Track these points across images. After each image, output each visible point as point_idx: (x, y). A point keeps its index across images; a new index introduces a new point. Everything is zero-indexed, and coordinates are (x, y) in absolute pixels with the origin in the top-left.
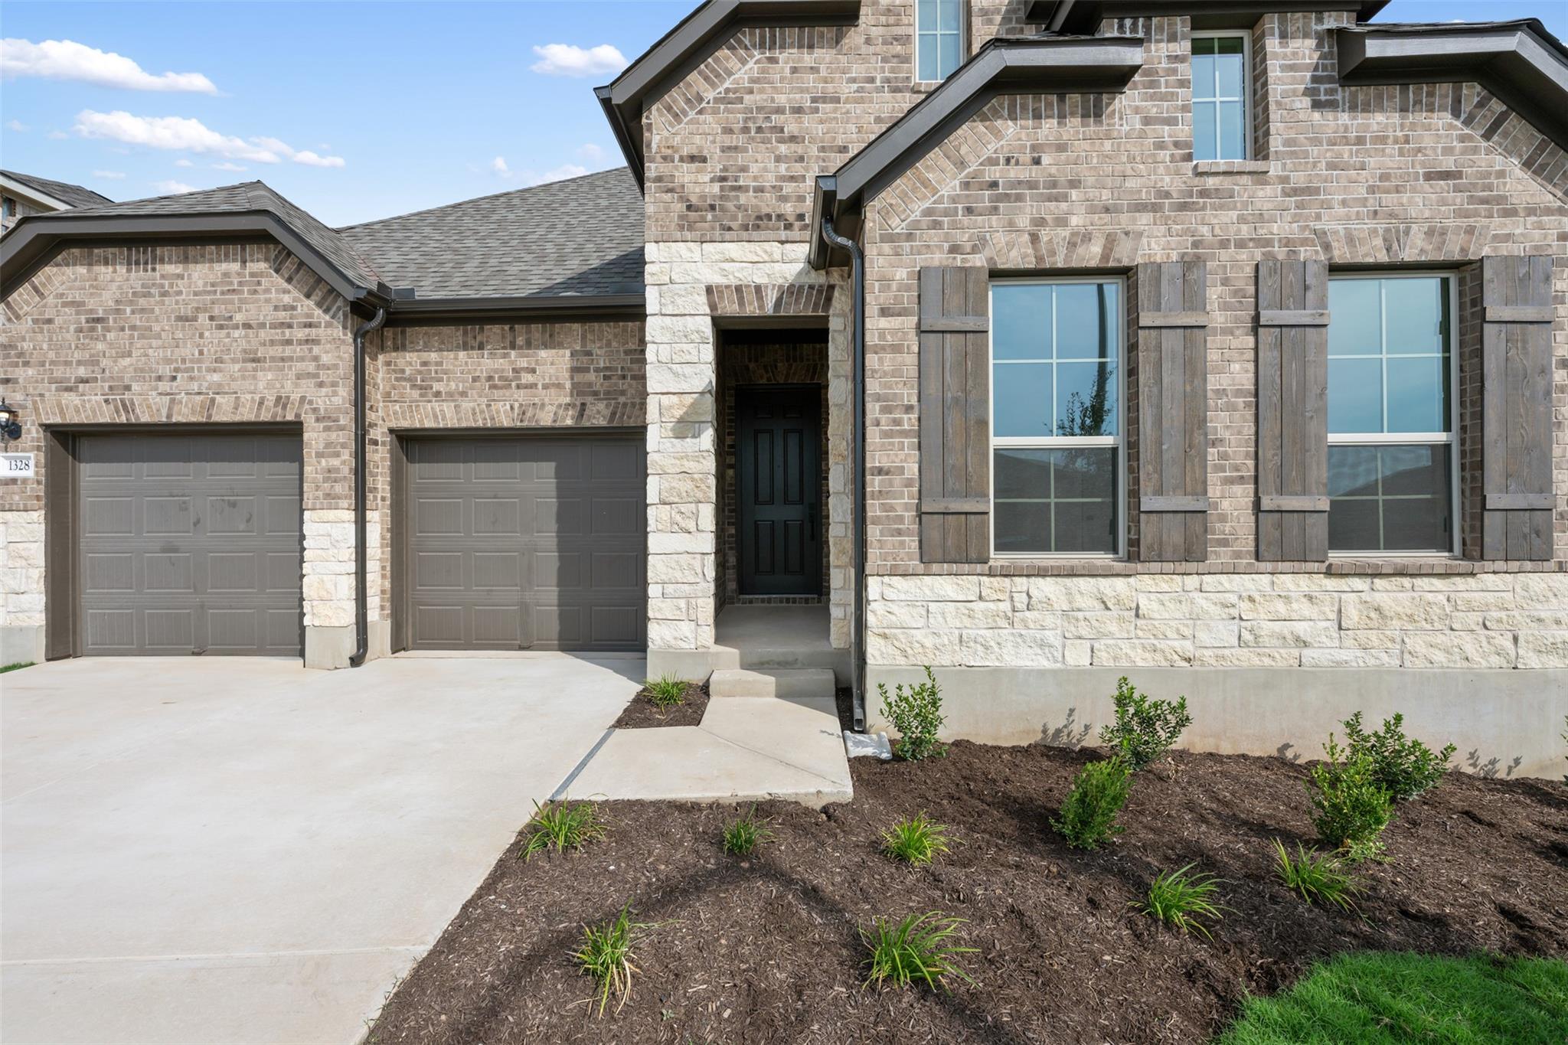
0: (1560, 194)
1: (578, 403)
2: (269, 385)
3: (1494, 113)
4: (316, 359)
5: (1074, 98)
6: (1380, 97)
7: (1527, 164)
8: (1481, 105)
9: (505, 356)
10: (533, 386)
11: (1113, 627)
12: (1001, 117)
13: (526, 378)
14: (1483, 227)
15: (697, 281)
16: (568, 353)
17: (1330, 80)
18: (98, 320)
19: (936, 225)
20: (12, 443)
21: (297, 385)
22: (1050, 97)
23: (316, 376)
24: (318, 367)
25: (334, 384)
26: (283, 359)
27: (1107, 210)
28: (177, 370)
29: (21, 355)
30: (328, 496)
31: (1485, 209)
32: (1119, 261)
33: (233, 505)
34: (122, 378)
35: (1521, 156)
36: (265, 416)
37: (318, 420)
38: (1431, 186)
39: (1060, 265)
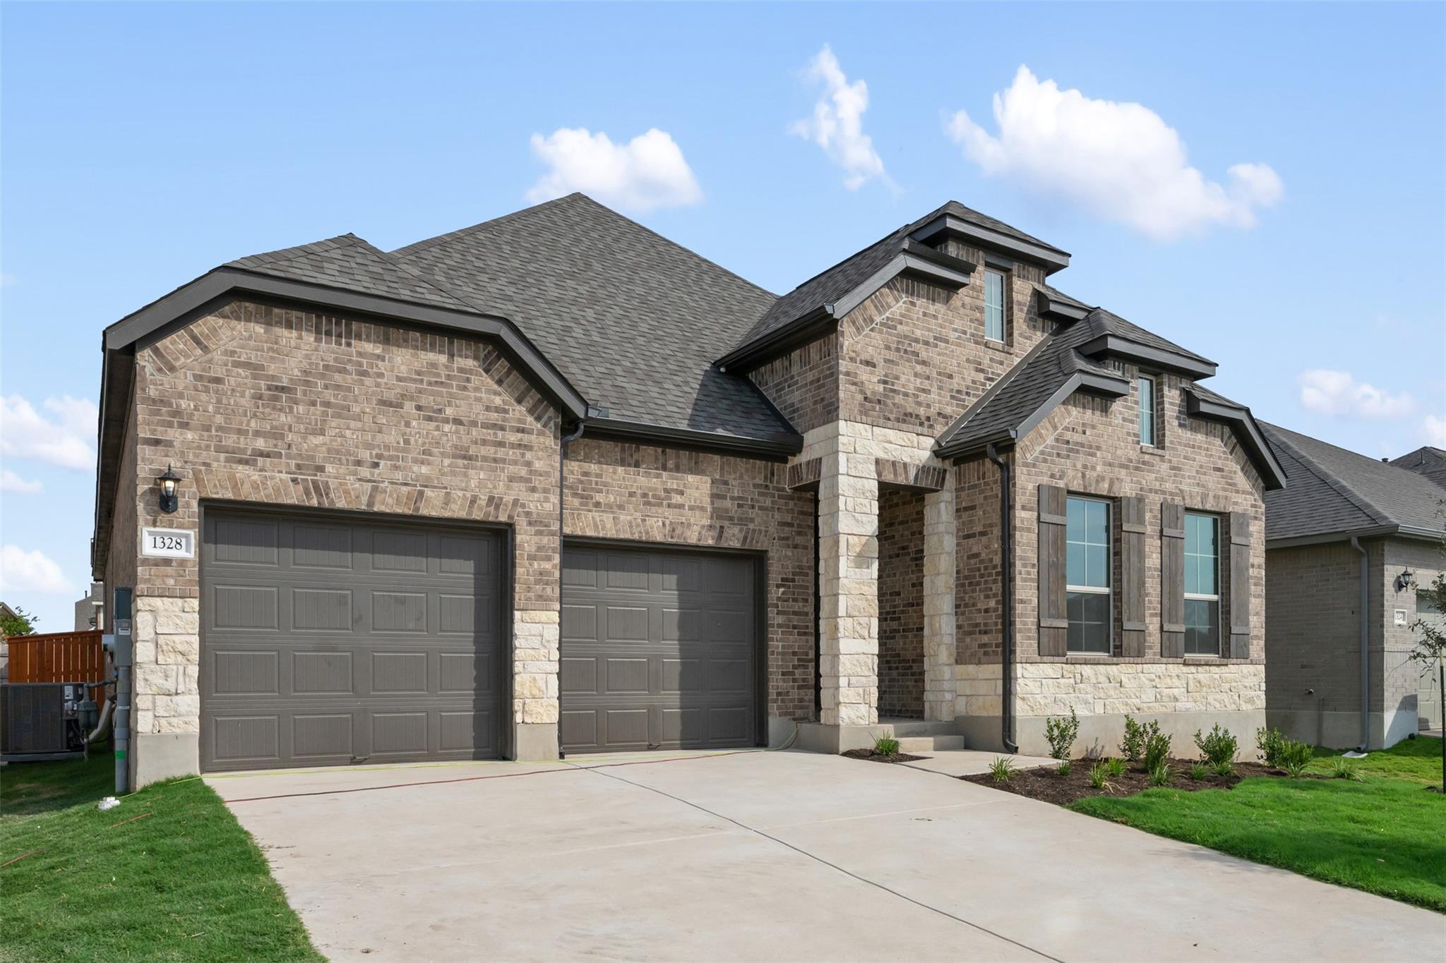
1: (718, 526)
2: (481, 484)
4: (529, 464)
9: (658, 476)
10: (681, 506)
11: (1112, 693)
13: (677, 499)
15: (870, 454)
16: (708, 480)
17: (1185, 413)
18: (283, 389)
20: (163, 517)
21: (509, 488)
23: (528, 480)
24: (531, 472)
25: (547, 490)
26: (495, 460)
27: (1110, 465)
28: (379, 456)
29: (177, 413)
30: (539, 597)
32: (1115, 493)
34: (313, 458)
37: (529, 523)
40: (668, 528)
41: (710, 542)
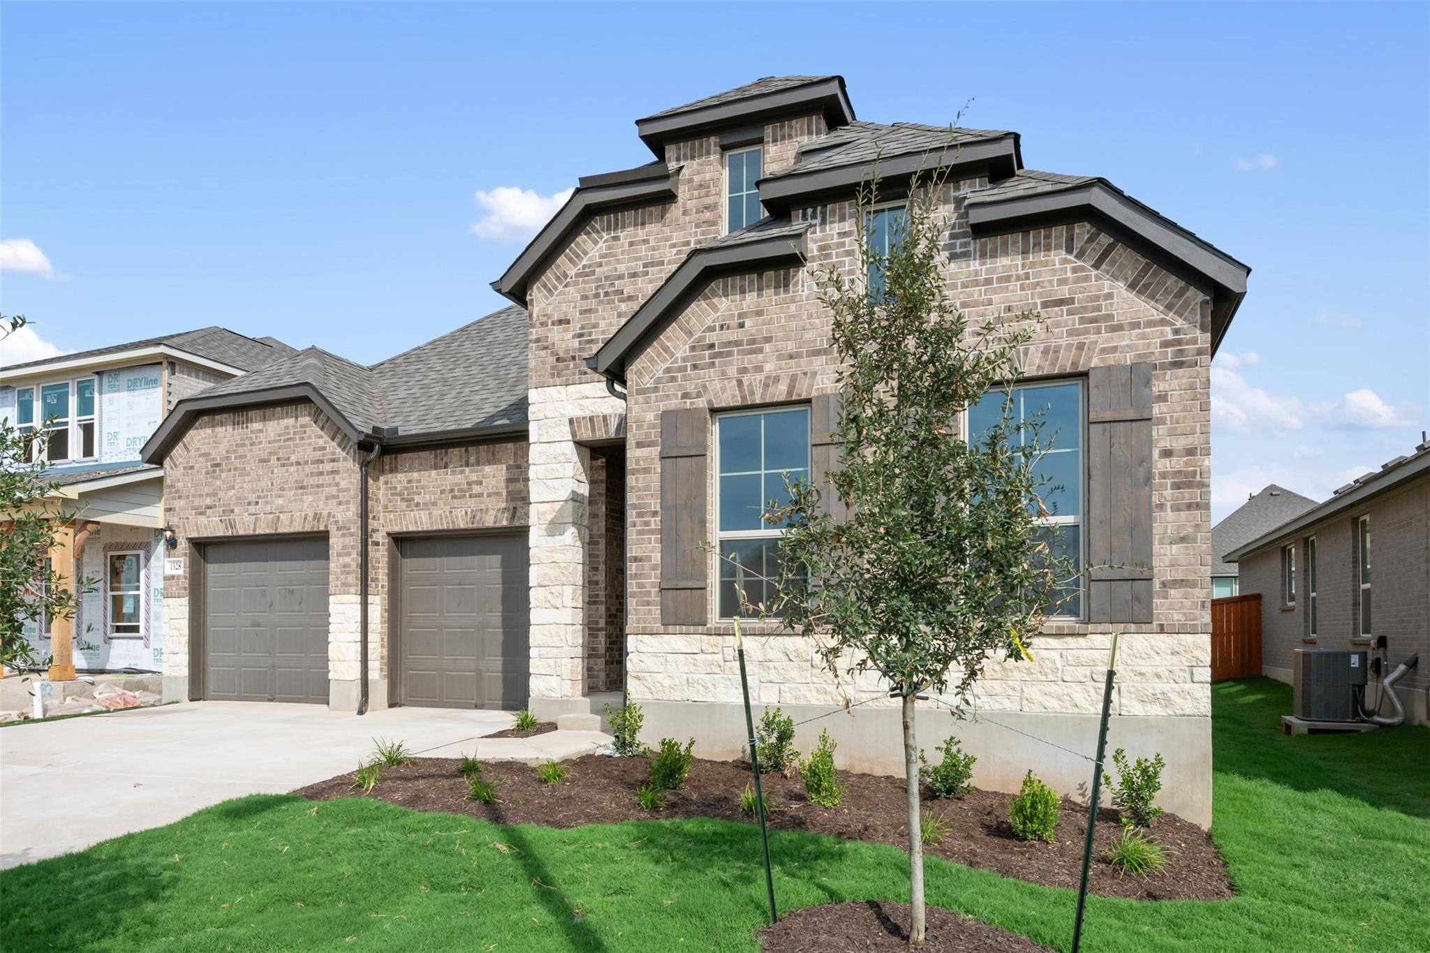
0: (1161, 308)
1: (511, 508)
2: (310, 506)
3: (1102, 246)
4: (337, 484)
5: (770, 274)
6: (1005, 244)
7: (1132, 286)
8: (1090, 240)
9: (462, 472)
10: (480, 495)
11: (794, 674)
12: (717, 295)
13: (476, 489)
14: (1091, 343)
15: (563, 415)
16: (504, 467)
17: (964, 235)
18: (217, 465)
19: (673, 379)
20: (172, 552)
21: (326, 504)
22: (752, 276)
23: (337, 497)
24: (339, 491)
25: (348, 503)
26: (318, 486)
27: (791, 357)
30: (343, 584)
31: (1094, 328)
32: (799, 395)
33: (291, 592)
34: (228, 505)
35: (1126, 279)
36: (308, 528)
37: (338, 529)
38: (1047, 313)
39: (758, 402)
40: (469, 515)
41: (505, 523)
